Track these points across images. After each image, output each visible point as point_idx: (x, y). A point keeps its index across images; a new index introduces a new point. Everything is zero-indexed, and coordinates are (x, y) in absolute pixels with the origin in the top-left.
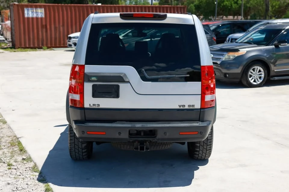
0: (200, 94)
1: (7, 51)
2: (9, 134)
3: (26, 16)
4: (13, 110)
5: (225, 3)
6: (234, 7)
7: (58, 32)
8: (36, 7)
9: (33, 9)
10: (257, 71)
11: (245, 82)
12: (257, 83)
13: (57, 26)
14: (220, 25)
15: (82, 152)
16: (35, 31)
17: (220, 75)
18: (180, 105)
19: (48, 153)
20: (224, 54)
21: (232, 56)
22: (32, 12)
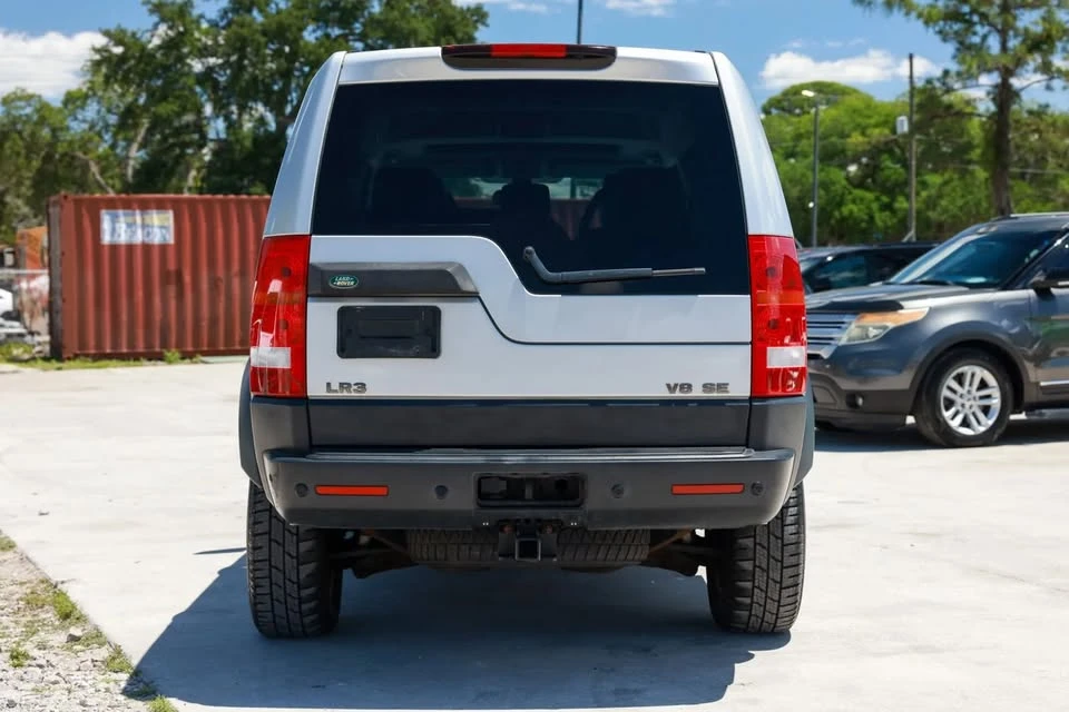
0: (749, 340)
1: (32, 366)
2: (24, 577)
3: (106, 239)
4: (42, 514)
5: (845, 210)
6: (879, 223)
7: (222, 298)
8: (145, 207)
9: (134, 215)
10: (971, 385)
11: (929, 425)
12: (974, 430)
13: (221, 273)
14: (830, 259)
15: (300, 613)
16: (140, 294)
17: (831, 401)
18: (672, 385)
19: (169, 621)
20: (843, 323)
21: (875, 328)
22: (130, 225)
